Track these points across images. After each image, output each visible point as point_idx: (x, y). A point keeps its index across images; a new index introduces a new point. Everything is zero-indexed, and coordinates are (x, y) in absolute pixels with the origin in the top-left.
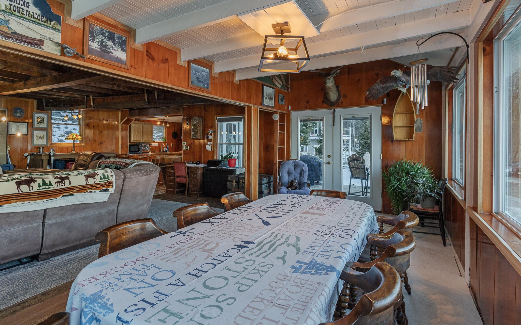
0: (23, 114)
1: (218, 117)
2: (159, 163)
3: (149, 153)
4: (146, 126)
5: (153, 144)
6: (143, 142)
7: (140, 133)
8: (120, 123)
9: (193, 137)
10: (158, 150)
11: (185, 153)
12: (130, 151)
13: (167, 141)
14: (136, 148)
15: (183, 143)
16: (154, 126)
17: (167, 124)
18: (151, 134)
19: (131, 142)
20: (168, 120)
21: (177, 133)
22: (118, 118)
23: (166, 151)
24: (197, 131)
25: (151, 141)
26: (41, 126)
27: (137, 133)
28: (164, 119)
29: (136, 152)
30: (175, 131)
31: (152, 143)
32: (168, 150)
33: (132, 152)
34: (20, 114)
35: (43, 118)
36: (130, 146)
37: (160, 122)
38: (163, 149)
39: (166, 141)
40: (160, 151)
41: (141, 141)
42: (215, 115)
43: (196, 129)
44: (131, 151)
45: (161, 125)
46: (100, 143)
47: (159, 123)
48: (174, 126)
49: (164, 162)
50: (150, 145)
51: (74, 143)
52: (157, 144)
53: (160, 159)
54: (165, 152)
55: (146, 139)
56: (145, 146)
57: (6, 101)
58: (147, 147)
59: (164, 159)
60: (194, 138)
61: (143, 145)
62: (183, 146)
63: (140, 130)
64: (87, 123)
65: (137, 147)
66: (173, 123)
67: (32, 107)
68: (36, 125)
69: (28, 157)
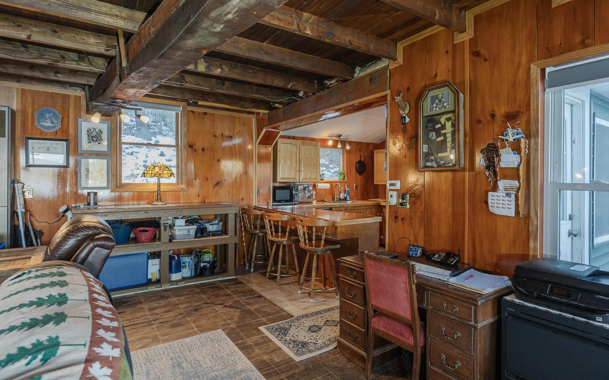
0: (57, 123)
1: (548, 70)
2: (324, 237)
3: (311, 203)
4: (306, 150)
5: (320, 186)
6: (301, 181)
7: (295, 164)
8: (256, 141)
9: (427, 161)
10: (330, 197)
11: (396, 218)
12: (274, 200)
13: (346, 180)
14: (284, 194)
15: (391, 185)
16: (322, 150)
17: (347, 145)
18: (317, 165)
19: (278, 180)
20: (347, 136)
21: (365, 162)
22: (251, 131)
23: (345, 199)
24: (441, 138)
25: (315, 178)
26: (96, 147)
27: (289, 162)
28: (341, 136)
29: (286, 201)
30: (362, 160)
31: (320, 183)
32: (348, 196)
33: (280, 201)
34: (52, 122)
35: (100, 130)
36: (275, 189)
37: (333, 140)
38: (339, 195)
39: (344, 179)
40: (333, 199)
41: (298, 179)
42: (531, 60)
43: (438, 134)
44: (277, 199)
45: (335, 146)
46: (216, 183)
47: (330, 143)
48: (360, 151)
49: (335, 234)
50: (314, 186)
51: (159, 185)
52: (328, 186)
53: (327, 227)
54: (343, 200)
55: (306, 176)
56: (305, 189)
57: (22, 94)
58: (309, 191)
59: (336, 228)
60: (429, 164)
61: (300, 187)
62: (391, 193)
63: (294, 157)
64: (190, 142)
65: (289, 191)
66: (357, 143)
67: (78, 107)
68: (85, 145)
69: (67, 214)
